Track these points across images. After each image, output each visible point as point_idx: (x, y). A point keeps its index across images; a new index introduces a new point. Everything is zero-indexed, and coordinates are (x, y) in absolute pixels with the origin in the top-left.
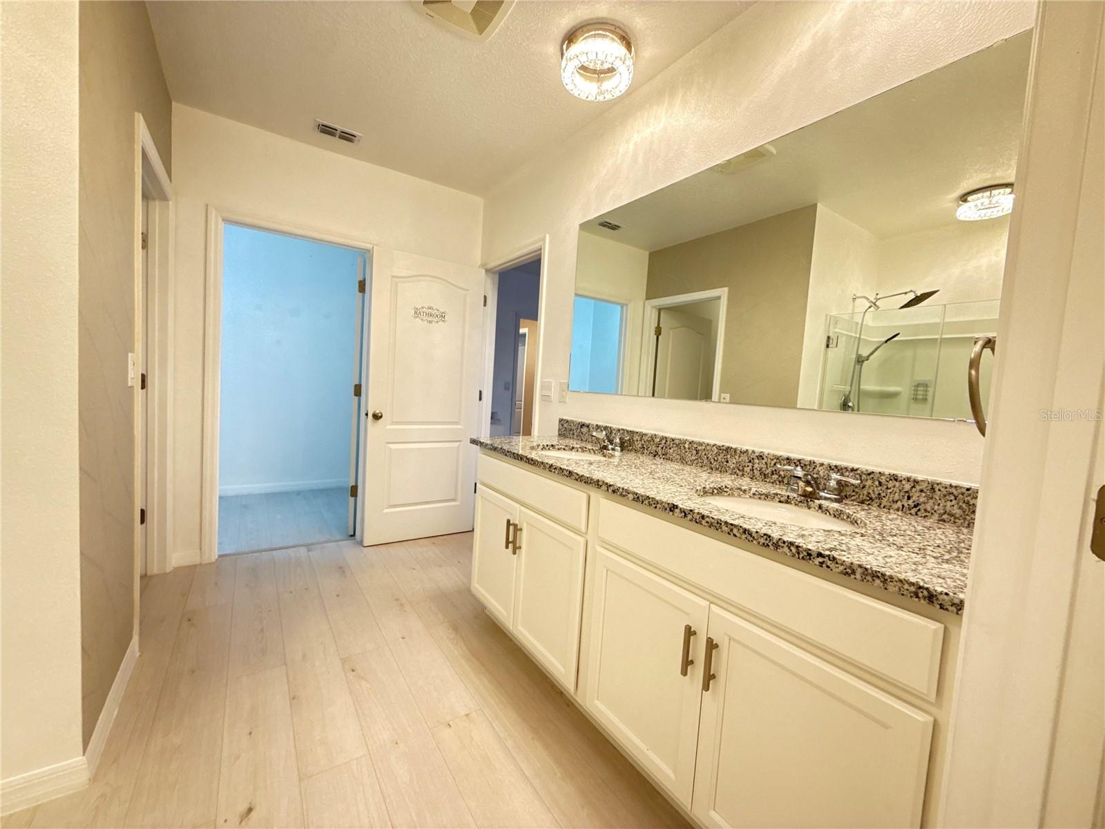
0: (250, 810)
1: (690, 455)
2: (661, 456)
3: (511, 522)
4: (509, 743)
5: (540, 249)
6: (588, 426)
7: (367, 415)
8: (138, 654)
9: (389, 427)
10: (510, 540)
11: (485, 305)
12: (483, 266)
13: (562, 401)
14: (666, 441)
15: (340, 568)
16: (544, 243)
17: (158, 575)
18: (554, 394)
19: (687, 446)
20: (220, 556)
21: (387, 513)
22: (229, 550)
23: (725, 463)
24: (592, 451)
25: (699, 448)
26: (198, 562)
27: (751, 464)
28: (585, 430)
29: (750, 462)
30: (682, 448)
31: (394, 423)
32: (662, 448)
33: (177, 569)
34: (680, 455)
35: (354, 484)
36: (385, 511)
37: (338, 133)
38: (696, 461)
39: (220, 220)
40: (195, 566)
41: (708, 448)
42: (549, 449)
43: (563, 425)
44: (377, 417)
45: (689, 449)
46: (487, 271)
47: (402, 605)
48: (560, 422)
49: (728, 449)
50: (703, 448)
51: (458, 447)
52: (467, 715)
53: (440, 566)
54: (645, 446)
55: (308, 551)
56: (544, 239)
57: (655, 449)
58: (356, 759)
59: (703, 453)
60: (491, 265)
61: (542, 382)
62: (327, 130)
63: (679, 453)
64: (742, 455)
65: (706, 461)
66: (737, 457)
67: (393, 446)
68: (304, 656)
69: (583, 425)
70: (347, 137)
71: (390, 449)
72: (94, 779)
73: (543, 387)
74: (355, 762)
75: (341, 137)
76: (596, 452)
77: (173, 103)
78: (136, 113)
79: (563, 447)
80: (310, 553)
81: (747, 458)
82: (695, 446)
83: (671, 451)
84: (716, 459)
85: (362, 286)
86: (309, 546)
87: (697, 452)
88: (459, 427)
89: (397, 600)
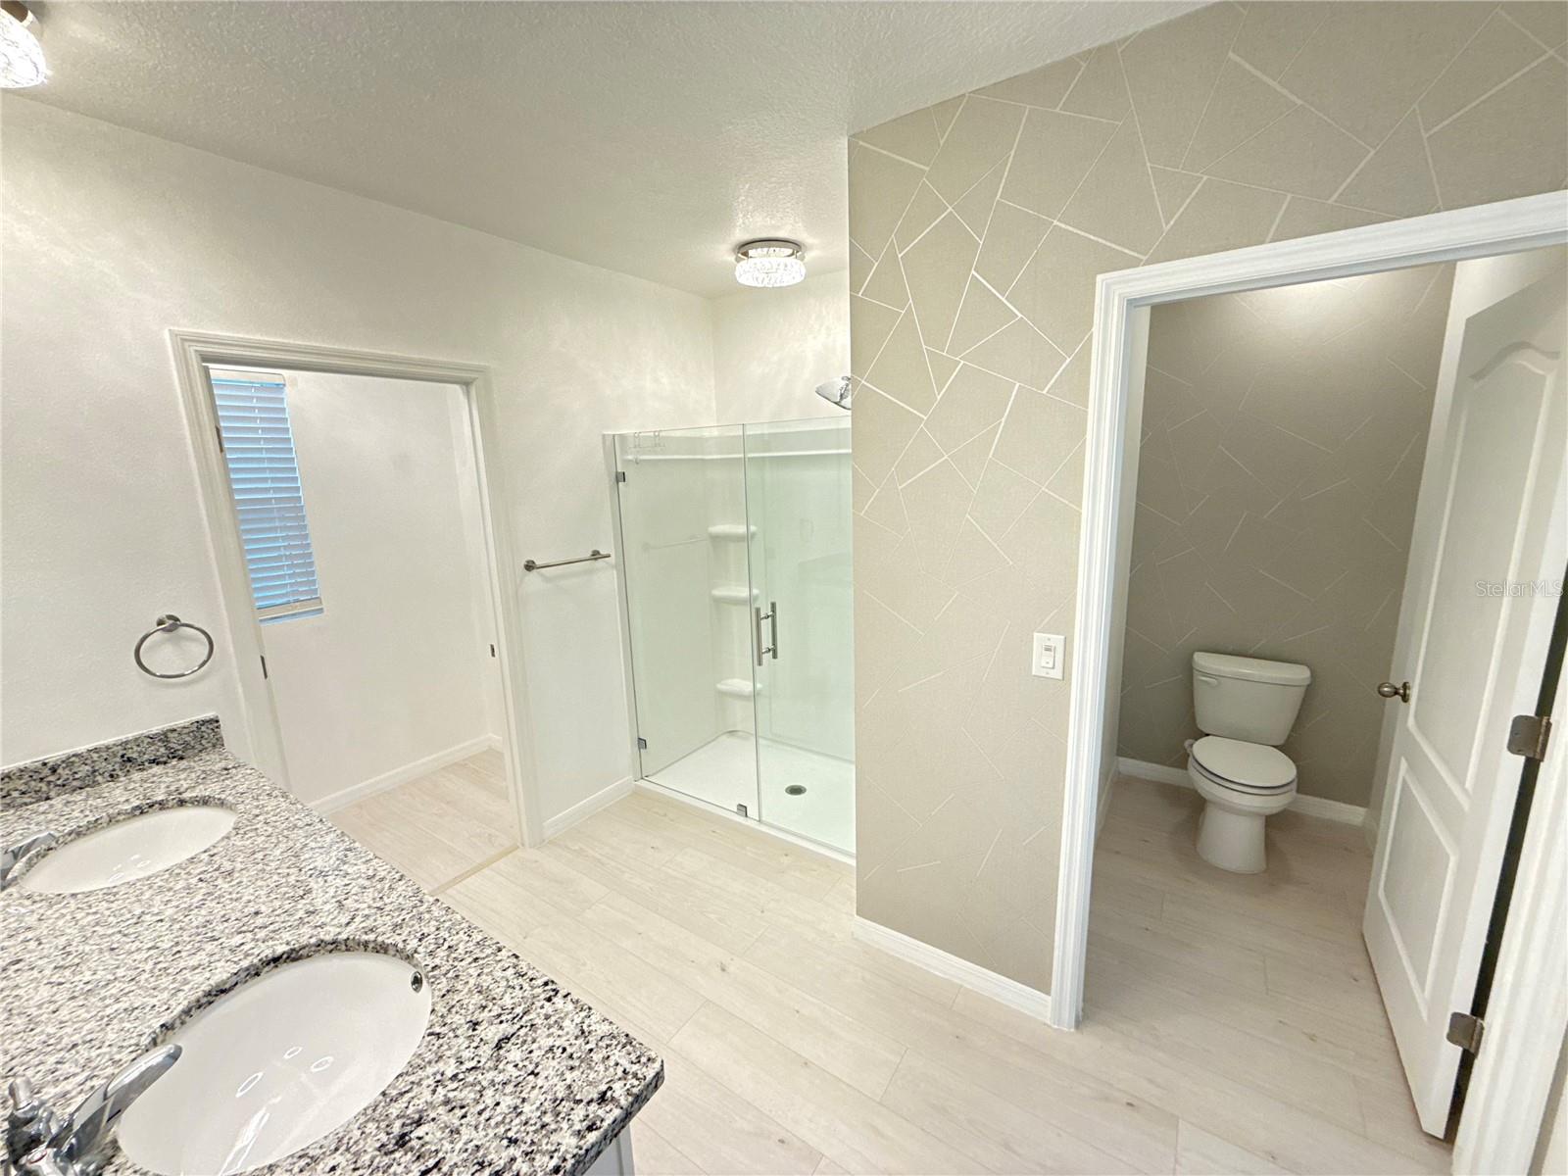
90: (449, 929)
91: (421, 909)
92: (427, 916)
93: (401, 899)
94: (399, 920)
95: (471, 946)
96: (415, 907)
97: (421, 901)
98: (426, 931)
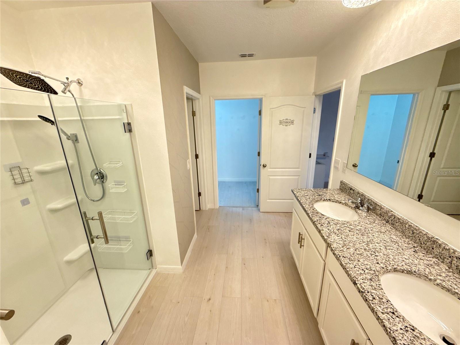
0: (210, 299)
1: (408, 232)
2: (391, 224)
3: (301, 234)
4: (287, 320)
5: (341, 87)
6: (354, 191)
7: (261, 165)
8: (196, 237)
9: (269, 170)
10: (300, 240)
11: (314, 113)
12: (314, 93)
13: (344, 171)
14: (395, 218)
15: (251, 220)
16: (342, 85)
17: (205, 210)
18: (340, 166)
19: (407, 226)
20: (220, 207)
21: (269, 202)
22: (222, 205)
23: (431, 249)
24: (350, 207)
25: (415, 231)
26: (214, 208)
27: (450, 259)
28: (352, 191)
29: (450, 257)
30: (404, 226)
31: (271, 168)
32: (392, 220)
33: (209, 209)
34: (402, 229)
35: (258, 188)
36: (268, 201)
37: (247, 55)
38: (411, 238)
39: (213, 100)
40: (213, 209)
41: (421, 234)
42: (327, 201)
43: (342, 185)
44: (264, 166)
45: (408, 228)
46: (316, 95)
47: (266, 242)
48: (341, 182)
49: (435, 242)
50: (418, 232)
51: (298, 178)
52: (275, 300)
53: (285, 228)
54: (382, 214)
55: (243, 210)
56: (342, 83)
57: (387, 218)
58: (238, 298)
59: (417, 236)
60: (318, 93)
61: (335, 159)
62: (243, 56)
63: (402, 228)
64: (444, 250)
65: (418, 241)
66: (441, 250)
67: (271, 177)
68: (233, 253)
69: (351, 189)
70: (251, 55)
71: (270, 178)
72: (184, 272)
73: (335, 162)
74: (237, 298)
75: (248, 56)
76: (353, 209)
77: (199, 64)
78: (184, 86)
79: (335, 201)
80: (243, 211)
81: (448, 254)
82: (412, 229)
83: (397, 224)
84: (425, 243)
85: (260, 113)
86: (243, 208)
87: (413, 233)
88: (300, 170)
89: (265, 239)
90: (308, 208)
91: (312, 213)
92: (312, 212)
93: (316, 217)
94: (317, 214)
95: (306, 205)
96: (313, 215)
97: (312, 215)
98: (312, 210)
